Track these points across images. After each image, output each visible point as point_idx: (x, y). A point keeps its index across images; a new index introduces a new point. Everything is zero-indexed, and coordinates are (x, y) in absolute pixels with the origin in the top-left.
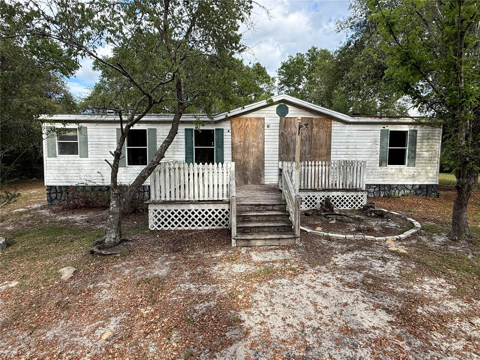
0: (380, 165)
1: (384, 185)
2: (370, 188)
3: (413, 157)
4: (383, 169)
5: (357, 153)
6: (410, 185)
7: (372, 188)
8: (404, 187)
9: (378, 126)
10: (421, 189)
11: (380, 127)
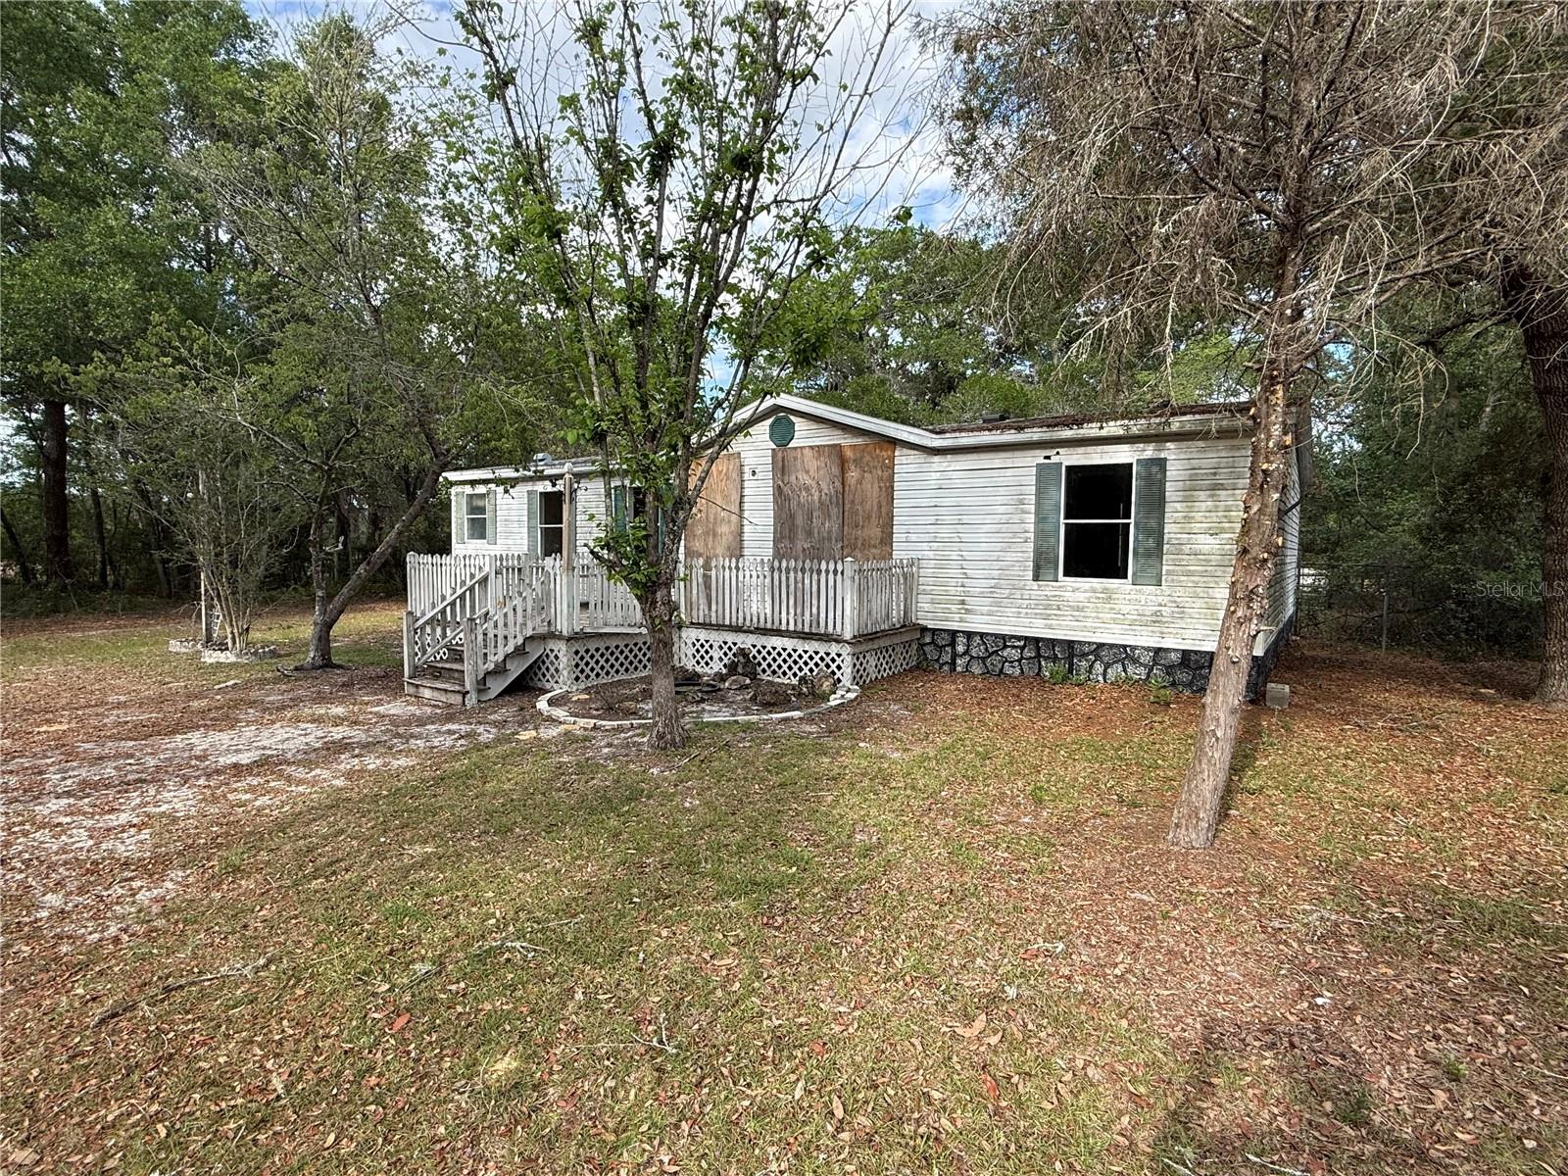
0: (1036, 578)
1: (1053, 642)
2: (1005, 647)
3: (1156, 552)
4: (1048, 589)
5: (965, 537)
6: (1148, 649)
7: (1014, 647)
8: (1124, 654)
9: (1018, 454)
10: (1188, 667)
11: (1037, 457)
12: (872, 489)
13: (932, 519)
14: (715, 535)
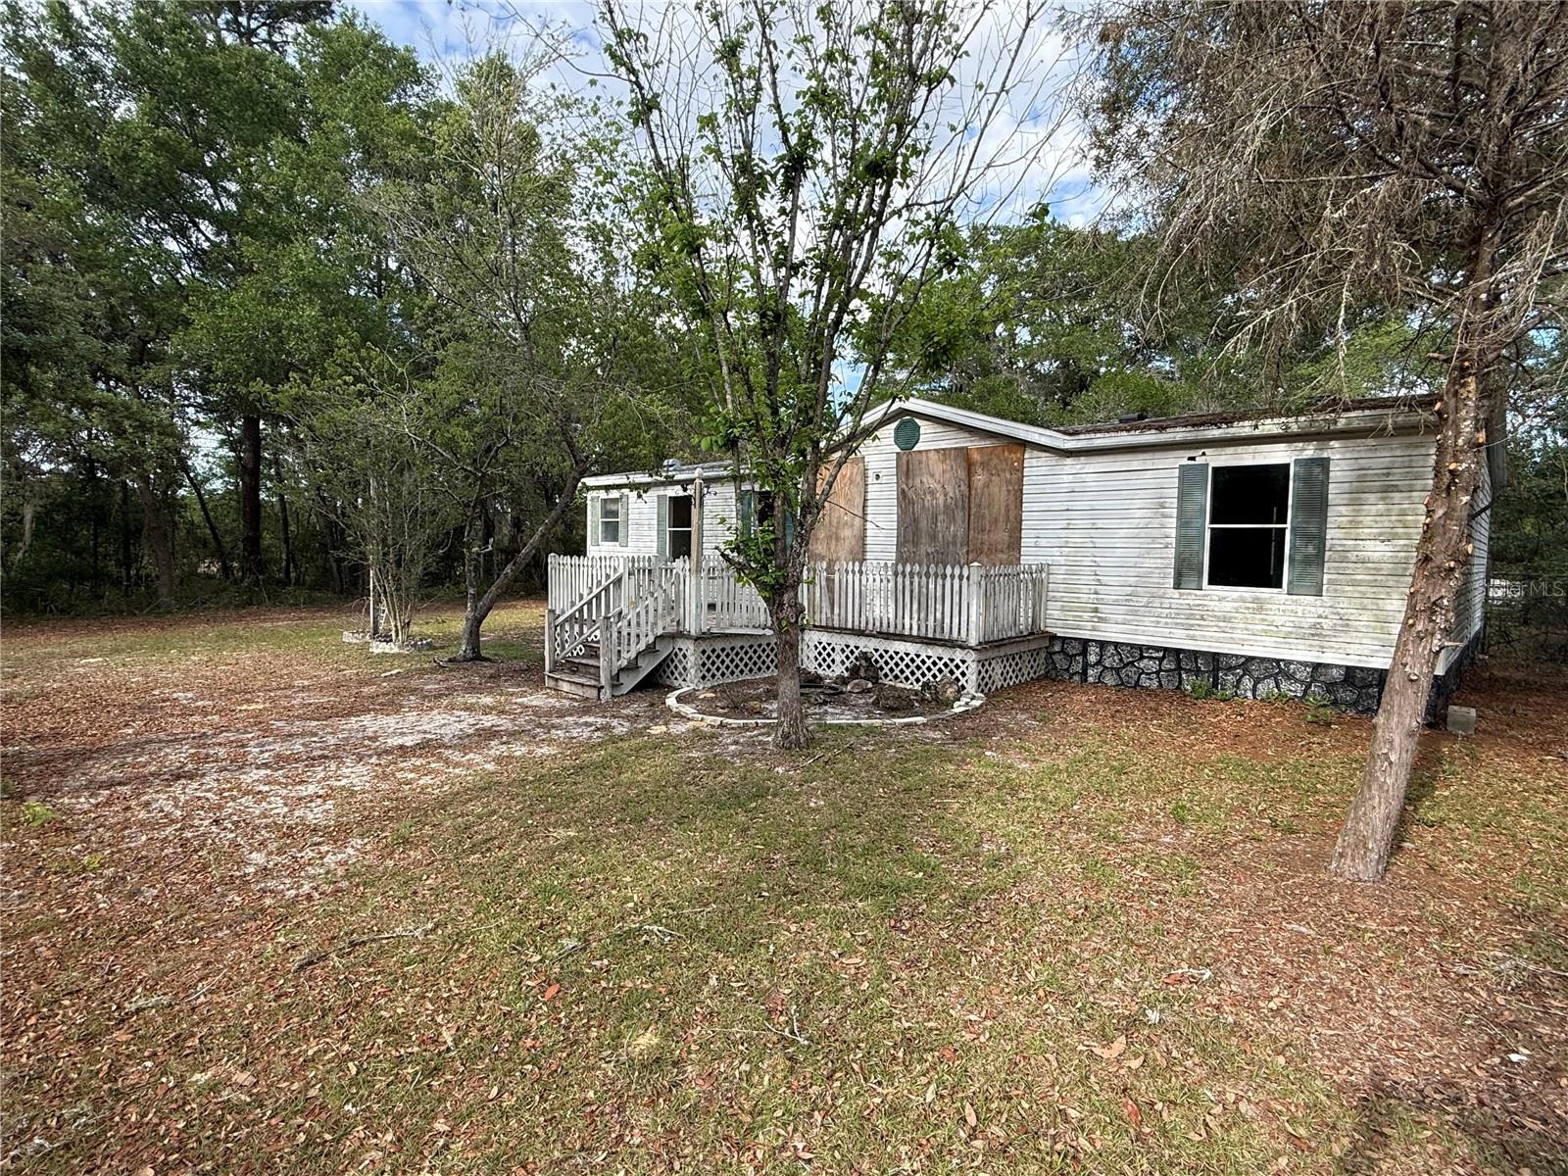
0: (1177, 586)
1: (1195, 655)
2: (1142, 658)
3: (1315, 558)
4: (1189, 597)
5: (1099, 542)
6: (1305, 664)
7: (1151, 658)
8: (1278, 669)
9: (1158, 455)
10: (1353, 684)
11: (1181, 458)
12: (999, 493)
13: (1063, 524)
14: (837, 539)
